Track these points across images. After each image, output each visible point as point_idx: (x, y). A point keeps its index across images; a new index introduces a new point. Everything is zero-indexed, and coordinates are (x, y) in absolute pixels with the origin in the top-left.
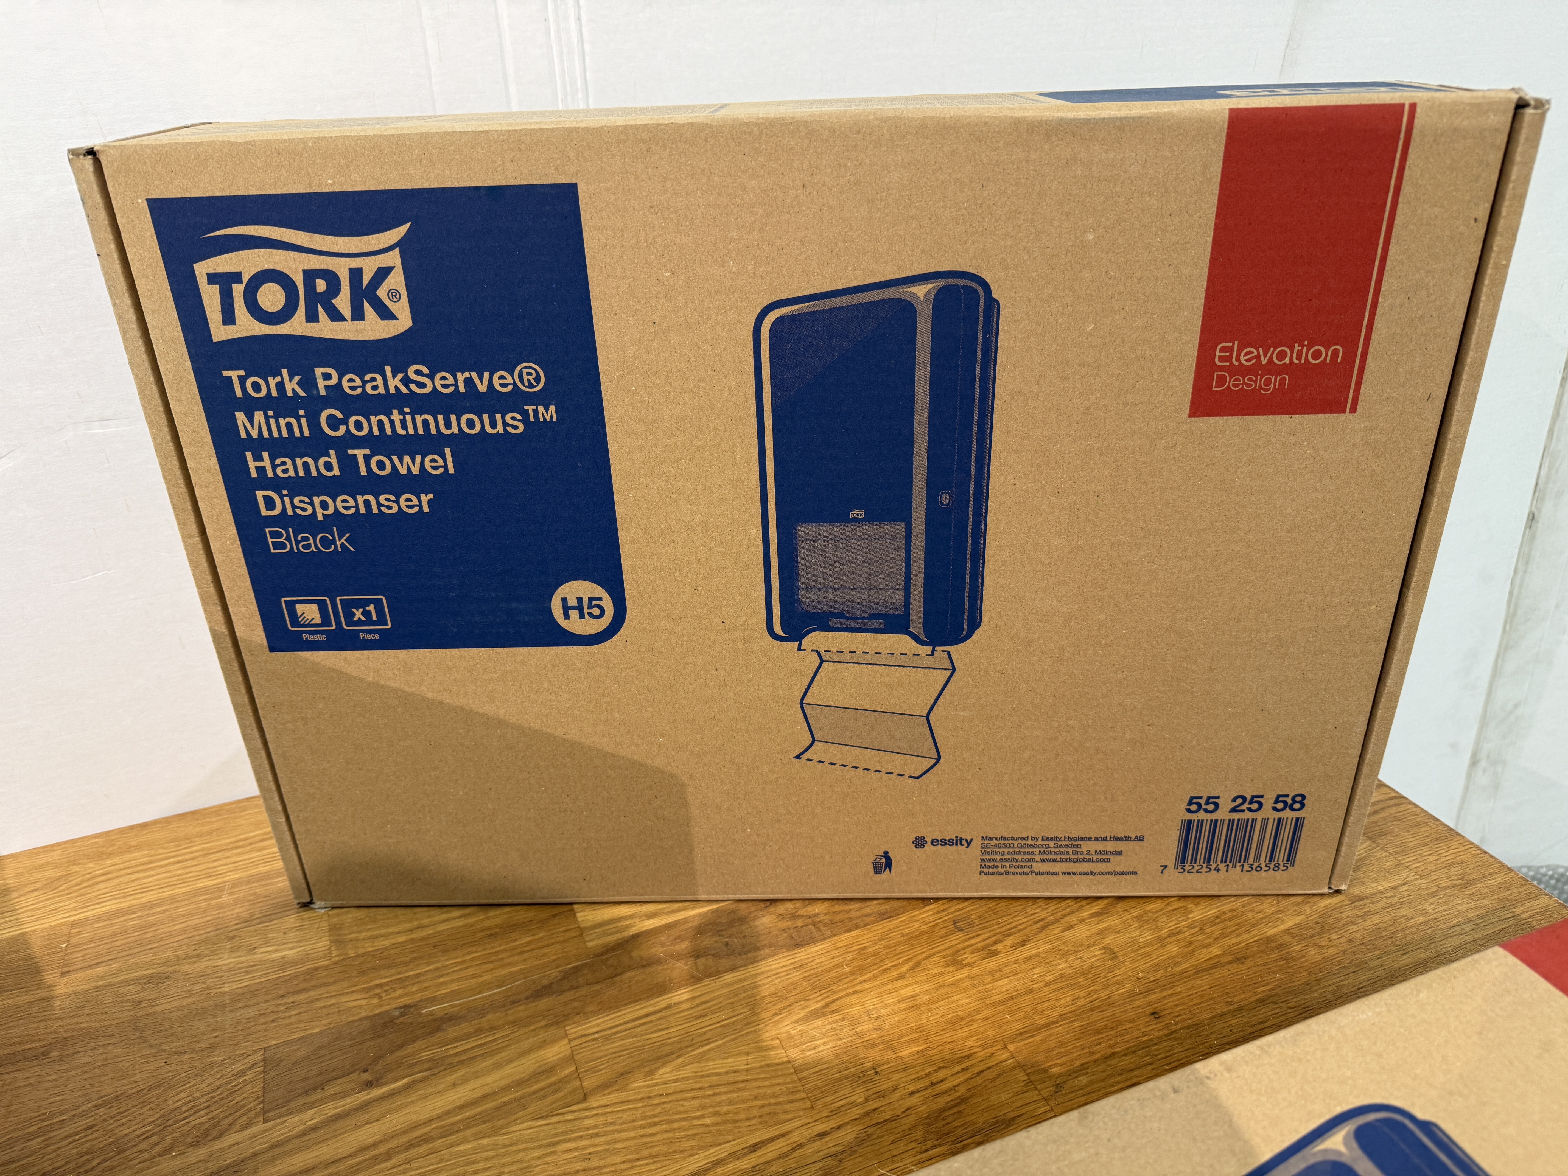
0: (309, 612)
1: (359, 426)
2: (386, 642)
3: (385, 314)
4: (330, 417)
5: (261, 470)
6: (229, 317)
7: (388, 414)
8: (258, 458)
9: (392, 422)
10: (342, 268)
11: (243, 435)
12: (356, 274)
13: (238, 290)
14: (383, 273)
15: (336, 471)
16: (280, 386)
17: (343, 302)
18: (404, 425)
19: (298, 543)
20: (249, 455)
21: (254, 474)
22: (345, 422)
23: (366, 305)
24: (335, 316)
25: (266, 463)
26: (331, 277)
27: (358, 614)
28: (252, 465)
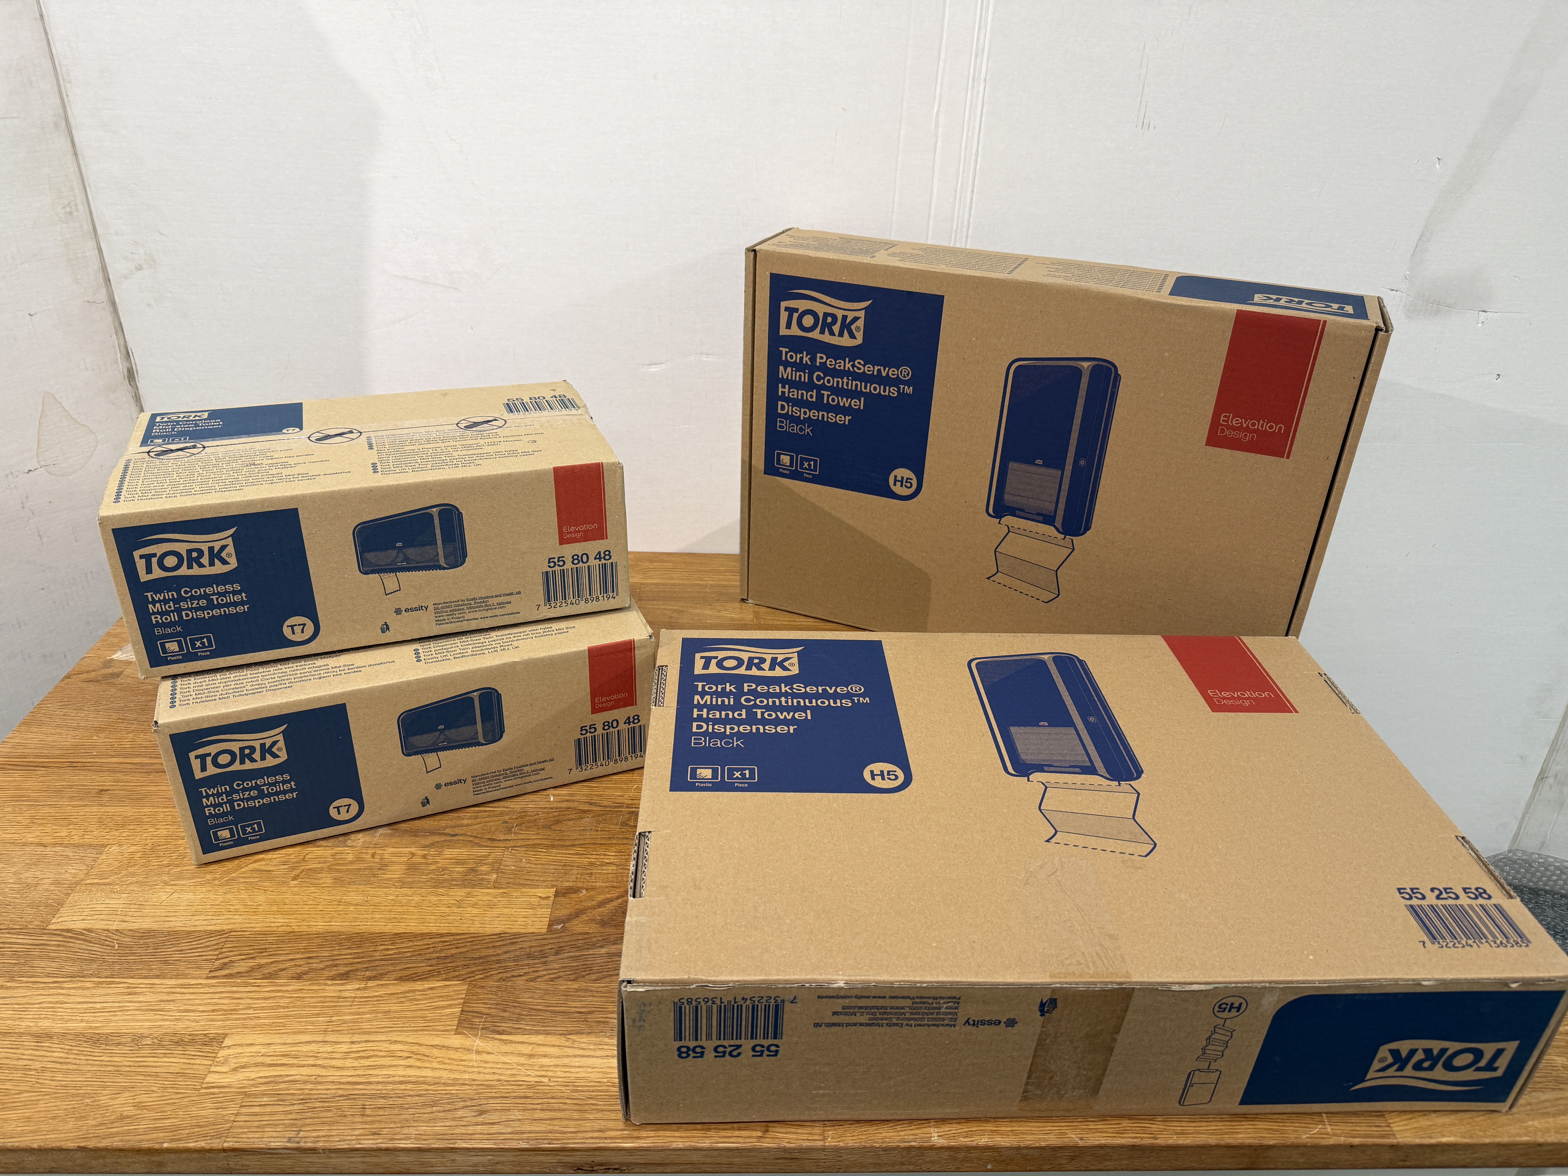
0: (786, 459)
1: (829, 381)
2: (815, 480)
3: (852, 336)
4: (818, 375)
5: (783, 393)
6: (789, 326)
7: (842, 379)
8: (784, 387)
9: (843, 382)
10: (840, 314)
11: (780, 376)
12: (845, 317)
13: (796, 315)
14: (856, 319)
15: (814, 399)
16: (801, 359)
17: (836, 328)
18: (847, 385)
19: (789, 427)
20: (780, 385)
21: (780, 394)
22: (824, 379)
23: (845, 331)
24: (832, 333)
25: (786, 390)
26: (834, 317)
27: (806, 465)
28: (780, 389)
